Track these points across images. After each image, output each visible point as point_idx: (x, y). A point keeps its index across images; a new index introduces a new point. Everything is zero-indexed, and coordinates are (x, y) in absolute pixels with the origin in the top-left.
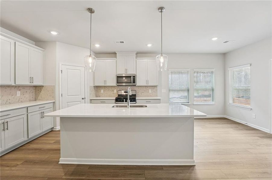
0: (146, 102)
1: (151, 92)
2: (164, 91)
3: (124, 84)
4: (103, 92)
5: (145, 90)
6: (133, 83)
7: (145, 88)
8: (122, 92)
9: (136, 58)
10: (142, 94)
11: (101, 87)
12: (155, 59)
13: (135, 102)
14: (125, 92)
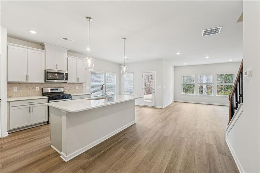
0: (81, 97)
1: (77, 89)
2: (88, 87)
3: (56, 81)
4: (17, 90)
5: (72, 87)
6: (65, 80)
7: (72, 85)
8: (48, 90)
9: (68, 56)
10: (70, 90)
11: (13, 83)
12: (83, 60)
13: (71, 99)
14: (51, 90)
